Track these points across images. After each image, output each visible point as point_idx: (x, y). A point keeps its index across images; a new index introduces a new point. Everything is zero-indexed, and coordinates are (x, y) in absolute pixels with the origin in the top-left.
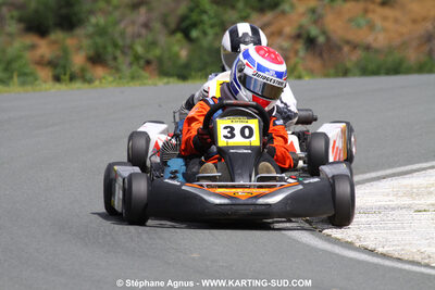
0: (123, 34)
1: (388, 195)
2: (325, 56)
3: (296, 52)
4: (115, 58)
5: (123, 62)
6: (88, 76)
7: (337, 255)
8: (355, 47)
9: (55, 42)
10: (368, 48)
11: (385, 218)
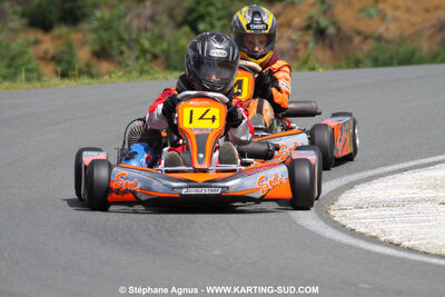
0: (128, 28)
1: (411, 187)
2: (336, 47)
3: (306, 44)
4: (121, 53)
5: (130, 56)
6: (94, 71)
7: (362, 249)
8: (366, 37)
9: (59, 37)
10: (379, 38)
11: (409, 211)
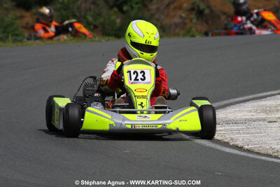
0: (79, 8)
3: (191, 20)
11: (249, 126)
